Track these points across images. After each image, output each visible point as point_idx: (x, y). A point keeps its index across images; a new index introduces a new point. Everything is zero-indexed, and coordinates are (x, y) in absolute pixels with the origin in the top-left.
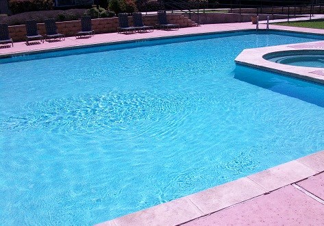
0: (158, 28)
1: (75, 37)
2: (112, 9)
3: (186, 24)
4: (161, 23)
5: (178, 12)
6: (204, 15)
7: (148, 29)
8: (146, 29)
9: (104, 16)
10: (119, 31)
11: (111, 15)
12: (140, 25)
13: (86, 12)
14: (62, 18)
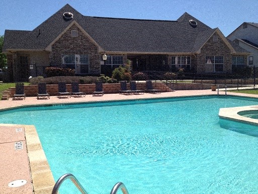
0: (147, 92)
1: (92, 95)
2: (115, 77)
3: (165, 90)
4: (148, 89)
5: (158, 81)
6: (176, 84)
7: (140, 92)
8: (138, 92)
9: (110, 82)
10: (120, 93)
11: (115, 82)
12: (134, 89)
13: (98, 79)
14: (82, 82)
